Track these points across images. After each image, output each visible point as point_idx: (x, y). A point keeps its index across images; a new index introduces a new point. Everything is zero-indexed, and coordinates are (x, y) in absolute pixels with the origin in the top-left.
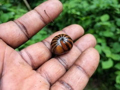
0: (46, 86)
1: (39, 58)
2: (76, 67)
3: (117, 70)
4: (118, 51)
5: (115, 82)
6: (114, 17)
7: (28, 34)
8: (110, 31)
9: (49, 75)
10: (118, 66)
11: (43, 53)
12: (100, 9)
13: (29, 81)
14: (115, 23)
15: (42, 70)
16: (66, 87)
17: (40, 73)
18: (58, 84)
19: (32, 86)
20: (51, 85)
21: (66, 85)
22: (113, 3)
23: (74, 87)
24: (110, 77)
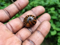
0: (19, 42)
1: (16, 27)
2: (37, 31)
3: (58, 36)
4: (59, 26)
5: (57, 42)
6: (57, 9)
7: (10, 16)
8: (55, 16)
9: (22, 36)
10: (59, 34)
11: (18, 24)
12: (50, 5)
13: (10, 40)
14: (58, 12)
15: (18, 34)
16: (31, 43)
17: (17, 35)
18: (26, 41)
19: (11, 42)
20: (23, 42)
21: (31, 41)
22: (57, 2)
23: (35, 43)
24: (55, 39)
